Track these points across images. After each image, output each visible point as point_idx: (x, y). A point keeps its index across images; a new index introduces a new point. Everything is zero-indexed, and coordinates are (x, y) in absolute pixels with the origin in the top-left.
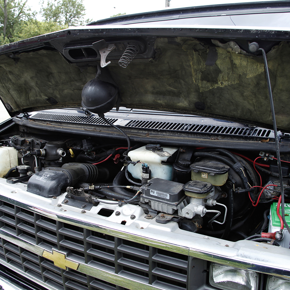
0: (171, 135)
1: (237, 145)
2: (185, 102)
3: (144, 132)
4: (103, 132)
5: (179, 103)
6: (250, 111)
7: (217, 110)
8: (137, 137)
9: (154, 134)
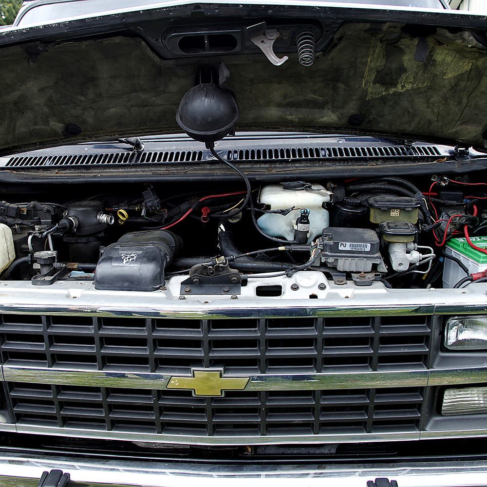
0: (308, 166)
1: (411, 169)
2: (332, 115)
3: (263, 166)
4: (191, 174)
5: (322, 118)
6: (430, 122)
7: (381, 125)
8: (260, 175)
9: (280, 167)
